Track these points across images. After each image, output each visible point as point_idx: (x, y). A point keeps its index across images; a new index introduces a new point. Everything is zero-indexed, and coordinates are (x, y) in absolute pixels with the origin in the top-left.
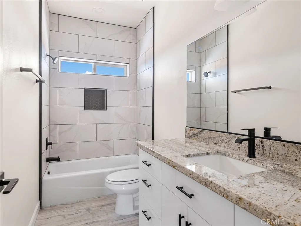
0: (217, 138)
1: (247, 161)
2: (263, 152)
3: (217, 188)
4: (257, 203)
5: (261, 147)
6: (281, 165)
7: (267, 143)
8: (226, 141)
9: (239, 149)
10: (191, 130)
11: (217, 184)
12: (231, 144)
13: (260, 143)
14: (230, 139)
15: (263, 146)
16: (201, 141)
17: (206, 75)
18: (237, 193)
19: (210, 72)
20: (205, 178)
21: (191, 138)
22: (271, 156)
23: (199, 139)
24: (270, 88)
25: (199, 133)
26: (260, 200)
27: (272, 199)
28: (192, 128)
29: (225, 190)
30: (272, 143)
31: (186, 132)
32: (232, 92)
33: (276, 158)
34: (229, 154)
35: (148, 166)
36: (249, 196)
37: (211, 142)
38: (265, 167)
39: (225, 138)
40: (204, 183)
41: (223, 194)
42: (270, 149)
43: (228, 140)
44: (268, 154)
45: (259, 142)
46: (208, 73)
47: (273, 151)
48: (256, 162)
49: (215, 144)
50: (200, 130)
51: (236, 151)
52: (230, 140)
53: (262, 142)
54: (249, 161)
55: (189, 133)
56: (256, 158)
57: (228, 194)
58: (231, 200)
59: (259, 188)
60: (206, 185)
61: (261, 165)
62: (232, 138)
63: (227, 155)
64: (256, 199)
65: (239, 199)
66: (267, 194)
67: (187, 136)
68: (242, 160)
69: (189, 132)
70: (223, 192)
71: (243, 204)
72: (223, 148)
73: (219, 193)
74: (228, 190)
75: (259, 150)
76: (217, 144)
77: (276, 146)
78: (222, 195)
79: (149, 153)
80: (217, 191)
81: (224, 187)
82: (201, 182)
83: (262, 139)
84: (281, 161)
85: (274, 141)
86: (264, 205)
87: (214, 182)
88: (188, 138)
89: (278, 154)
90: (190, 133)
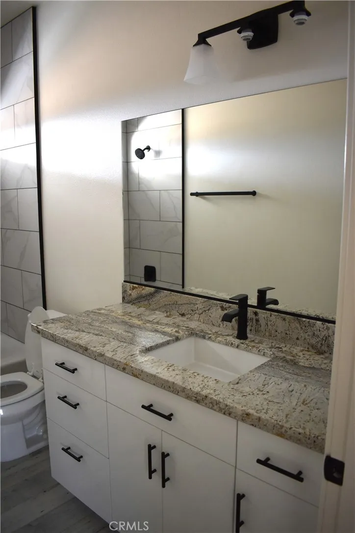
0: (186, 306)
1: (237, 347)
2: (257, 328)
3: (215, 404)
4: (267, 417)
5: (254, 321)
6: (279, 348)
7: (263, 316)
8: (201, 311)
9: (222, 325)
10: (134, 288)
11: (216, 398)
12: (210, 316)
13: (254, 316)
14: (208, 308)
15: (257, 320)
16: (156, 310)
17: (140, 154)
18: (243, 408)
19: (148, 148)
20: (196, 391)
21: (134, 303)
22: (267, 334)
23: (151, 307)
24: (254, 193)
25: (152, 295)
26: (269, 412)
27: (280, 407)
28: (137, 286)
29: (227, 406)
30: (269, 316)
31: (124, 292)
32: (192, 194)
33: (274, 337)
34: (210, 336)
35: (73, 372)
36: (257, 409)
37: (174, 312)
38: (262, 353)
39: (200, 306)
40: (195, 399)
41: (223, 411)
42: (267, 324)
43: (204, 309)
44: (264, 331)
45: (252, 314)
46: (144, 150)
47: (270, 327)
48: (251, 348)
49: (183, 315)
50: (153, 289)
51: (218, 328)
52: (208, 310)
53: (256, 314)
54: (240, 347)
55: (130, 295)
56: (249, 340)
57: (231, 410)
58: (235, 417)
59: (264, 394)
60: (197, 401)
61: (257, 351)
62: (211, 307)
63: (207, 337)
64: (265, 411)
65: (245, 416)
66: (275, 401)
67: (126, 299)
68: (230, 345)
69: (130, 292)
70: (223, 409)
71: (250, 420)
72: (197, 323)
73: (217, 410)
74: (231, 405)
75: (252, 326)
76: (186, 316)
77: (274, 320)
78: (223, 413)
79: (75, 349)
80: (215, 407)
81: (226, 403)
82: (188, 397)
83: (256, 310)
84: (279, 342)
85: (273, 313)
86: (274, 417)
87: (210, 396)
88: (128, 303)
89: (276, 331)
90: (132, 294)
